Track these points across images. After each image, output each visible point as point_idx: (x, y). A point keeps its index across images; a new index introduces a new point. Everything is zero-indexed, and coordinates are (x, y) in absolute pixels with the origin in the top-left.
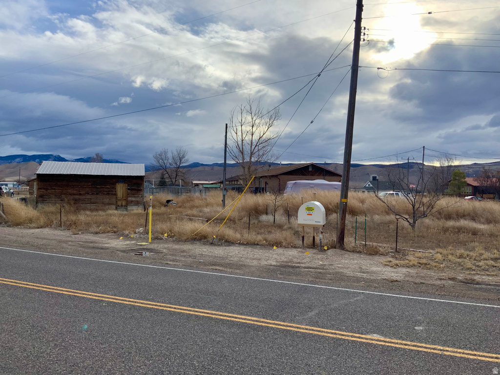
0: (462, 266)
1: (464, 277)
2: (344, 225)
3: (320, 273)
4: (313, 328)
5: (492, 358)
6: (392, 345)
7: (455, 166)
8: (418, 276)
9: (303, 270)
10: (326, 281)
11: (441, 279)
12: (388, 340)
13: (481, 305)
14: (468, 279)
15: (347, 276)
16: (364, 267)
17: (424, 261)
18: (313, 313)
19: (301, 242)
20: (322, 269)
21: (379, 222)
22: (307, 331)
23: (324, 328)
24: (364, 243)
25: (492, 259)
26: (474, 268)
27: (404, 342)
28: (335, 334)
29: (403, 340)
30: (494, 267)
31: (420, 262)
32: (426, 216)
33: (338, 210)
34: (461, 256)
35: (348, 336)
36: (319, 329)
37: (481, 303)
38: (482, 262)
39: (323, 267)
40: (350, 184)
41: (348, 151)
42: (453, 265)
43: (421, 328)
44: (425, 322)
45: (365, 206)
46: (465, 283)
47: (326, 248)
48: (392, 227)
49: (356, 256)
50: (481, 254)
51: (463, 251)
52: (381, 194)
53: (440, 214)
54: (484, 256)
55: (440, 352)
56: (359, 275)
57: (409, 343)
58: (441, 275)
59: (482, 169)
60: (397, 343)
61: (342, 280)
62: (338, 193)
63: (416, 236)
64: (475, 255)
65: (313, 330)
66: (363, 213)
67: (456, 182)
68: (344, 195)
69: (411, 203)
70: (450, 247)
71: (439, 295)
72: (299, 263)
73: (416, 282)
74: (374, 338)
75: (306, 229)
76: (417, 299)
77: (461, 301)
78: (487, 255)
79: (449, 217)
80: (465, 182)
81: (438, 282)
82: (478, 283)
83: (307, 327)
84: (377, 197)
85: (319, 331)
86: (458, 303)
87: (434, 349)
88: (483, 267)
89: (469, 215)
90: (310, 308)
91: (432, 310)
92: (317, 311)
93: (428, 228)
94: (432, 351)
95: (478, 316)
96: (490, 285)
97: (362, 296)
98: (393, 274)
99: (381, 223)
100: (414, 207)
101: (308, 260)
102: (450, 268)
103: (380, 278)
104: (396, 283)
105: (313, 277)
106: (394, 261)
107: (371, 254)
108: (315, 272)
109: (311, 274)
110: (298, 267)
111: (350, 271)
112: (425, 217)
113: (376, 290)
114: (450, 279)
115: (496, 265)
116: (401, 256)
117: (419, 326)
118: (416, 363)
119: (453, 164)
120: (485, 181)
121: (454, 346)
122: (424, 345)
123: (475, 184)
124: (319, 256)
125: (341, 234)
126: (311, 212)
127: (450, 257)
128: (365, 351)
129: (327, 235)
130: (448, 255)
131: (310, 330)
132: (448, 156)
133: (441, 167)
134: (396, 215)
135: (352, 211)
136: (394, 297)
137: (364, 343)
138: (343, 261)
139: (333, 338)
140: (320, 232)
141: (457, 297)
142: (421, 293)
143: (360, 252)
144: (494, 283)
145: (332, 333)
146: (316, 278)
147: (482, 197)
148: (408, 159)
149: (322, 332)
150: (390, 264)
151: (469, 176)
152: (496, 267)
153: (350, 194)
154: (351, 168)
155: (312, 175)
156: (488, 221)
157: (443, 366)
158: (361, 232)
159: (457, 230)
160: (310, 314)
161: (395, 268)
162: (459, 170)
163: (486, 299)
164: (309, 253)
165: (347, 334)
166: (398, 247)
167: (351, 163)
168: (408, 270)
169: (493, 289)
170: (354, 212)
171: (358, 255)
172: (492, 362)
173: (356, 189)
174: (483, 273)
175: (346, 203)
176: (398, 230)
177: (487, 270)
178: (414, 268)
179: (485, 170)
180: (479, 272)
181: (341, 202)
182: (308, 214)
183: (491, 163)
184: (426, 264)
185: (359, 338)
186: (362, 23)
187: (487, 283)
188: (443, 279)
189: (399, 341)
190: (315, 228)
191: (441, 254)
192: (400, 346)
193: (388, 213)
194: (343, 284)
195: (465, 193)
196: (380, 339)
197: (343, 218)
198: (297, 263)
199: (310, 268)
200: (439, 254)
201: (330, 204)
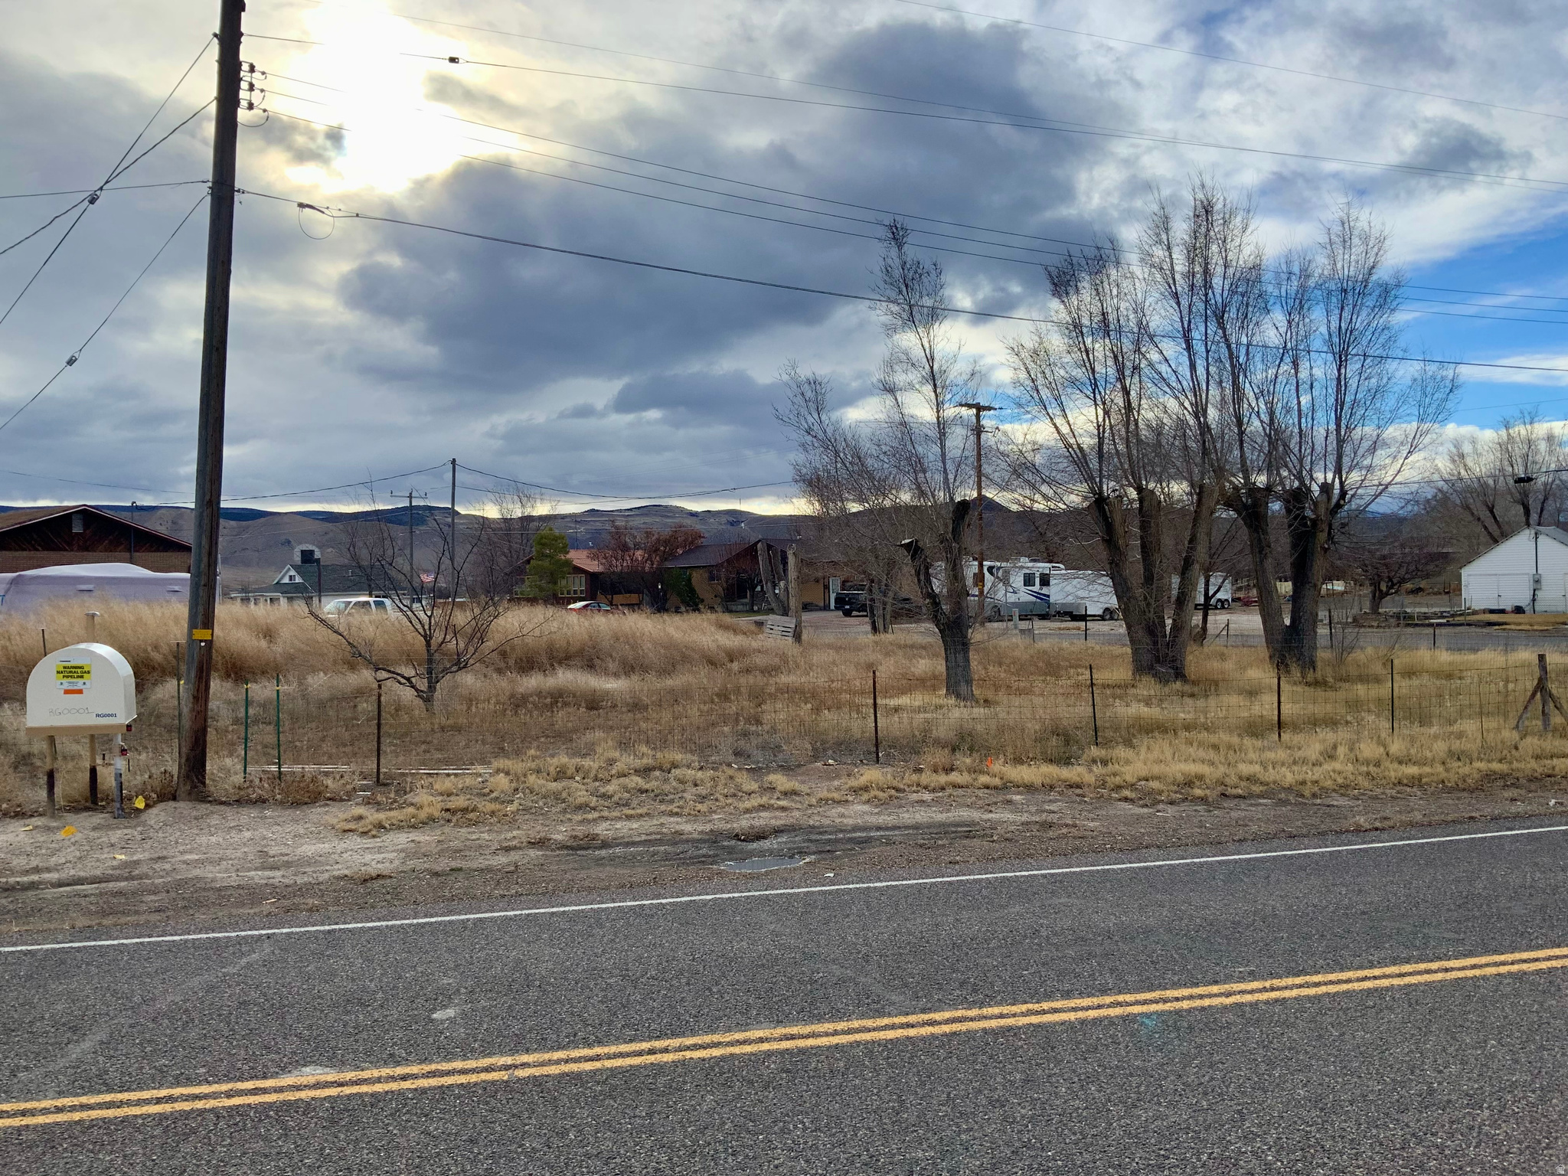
0: (564, 801)
1: (569, 834)
2: (205, 720)
3: (120, 893)
4: (84, 1100)
5: (640, 1054)
6: (364, 1089)
7: (541, 518)
8: (442, 850)
9: (50, 893)
10: (142, 919)
11: (508, 849)
12: (350, 1075)
13: (612, 905)
14: (580, 835)
15: (219, 890)
16: (273, 850)
17: (460, 802)
18: (86, 1045)
19: (43, 794)
20: (126, 879)
21: (326, 695)
22: (60, 1118)
23: (129, 1090)
24: (274, 768)
25: (637, 772)
26: (594, 801)
27: (400, 1071)
28: (170, 1099)
29: (398, 1064)
30: (642, 791)
31: (451, 805)
32: (464, 667)
33: (183, 668)
34: (561, 775)
35: (215, 1096)
36: (108, 1097)
37: (614, 901)
38: (615, 781)
39: (128, 872)
40: (224, 574)
41: (208, 468)
42: (541, 803)
43: (451, 1012)
44: (463, 990)
45: (278, 648)
46: (571, 848)
47: (140, 803)
48: (366, 706)
49: (247, 814)
50: (611, 762)
51: (564, 759)
52: (331, 606)
53: (504, 655)
54: (619, 766)
55: (504, 1076)
56: (258, 876)
57: (415, 1069)
58: (509, 835)
59: (608, 527)
60: (379, 1080)
61: (200, 904)
62: (180, 609)
63: (436, 726)
64: (596, 765)
65: (84, 1107)
66: (272, 670)
67: (546, 563)
68: (203, 614)
69: (421, 631)
70: (532, 752)
71: (503, 896)
72: (37, 870)
73: (438, 869)
74: (304, 1080)
75: (65, 745)
76: (440, 923)
77: (561, 905)
78: (626, 761)
79: (528, 664)
80: (568, 563)
81: (502, 859)
82: (605, 845)
83: (59, 1102)
84: (316, 617)
85: (109, 1105)
86: (553, 913)
87: (488, 1069)
88: (616, 798)
89: (580, 652)
90: (74, 1029)
91: (482, 949)
92: (103, 1036)
93: (470, 700)
94: (484, 1076)
95: (605, 939)
96: (634, 844)
97: (267, 948)
98: (368, 857)
99: (331, 700)
100: (428, 644)
101: (72, 853)
102: (534, 811)
103: (326, 876)
104: (376, 884)
105: (89, 913)
106: (372, 815)
107: (297, 804)
108: (101, 894)
109: (83, 902)
110: (33, 886)
111: (226, 871)
112: (460, 669)
113: (316, 916)
114: (532, 844)
115: (647, 786)
116: (392, 795)
117: (445, 1007)
118: (436, 1129)
119: (534, 514)
120: (617, 560)
121: (543, 1045)
122: (458, 1065)
123: (593, 567)
124: (116, 835)
125: (192, 749)
126: (79, 684)
127: (532, 779)
128: (276, 1132)
129: (143, 756)
130: (525, 776)
131: (73, 1109)
132: (523, 491)
133: (505, 520)
134: (377, 669)
135: (234, 665)
136: (371, 928)
137: (271, 1105)
138: (203, 839)
139: (163, 1117)
140: (117, 751)
141: (550, 896)
142: (452, 902)
143: (261, 801)
144: (644, 837)
145: (159, 1101)
146: (104, 914)
147: (611, 604)
148: (410, 497)
149: (120, 1104)
150: (360, 826)
151: (576, 544)
152: (647, 791)
153: (225, 611)
154: (222, 521)
155: (87, 549)
156: (628, 668)
157: (513, 1116)
158: (264, 734)
159: (549, 700)
160: (75, 1052)
161: (374, 837)
162: (551, 529)
163: (623, 886)
164: (77, 830)
165: (215, 1088)
166: (383, 770)
167: (223, 505)
168: (414, 835)
169: (640, 854)
170: (239, 671)
171: (254, 812)
172: (639, 1067)
173: (247, 593)
174: (616, 814)
175: (210, 643)
176: (383, 714)
177: (626, 805)
178: (432, 829)
179: (617, 528)
180: (606, 813)
181: (192, 641)
182: (67, 692)
183: (631, 510)
184: (465, 810)
185: (255, 1092)
186: (242, 47)
187: (626, 840)
188: (515, 848)
189: (385, 1072)
190: (98, 739)
191: (507, 773)
192: (387, 1087)
193: (353, 667)
194: (200, 917)
195: (569, 593)
196: (323, 1078)
197: (201, 695)
198: (27, 872)
199: (80, 881)
200: (502, 775)
201: (156, 647)
